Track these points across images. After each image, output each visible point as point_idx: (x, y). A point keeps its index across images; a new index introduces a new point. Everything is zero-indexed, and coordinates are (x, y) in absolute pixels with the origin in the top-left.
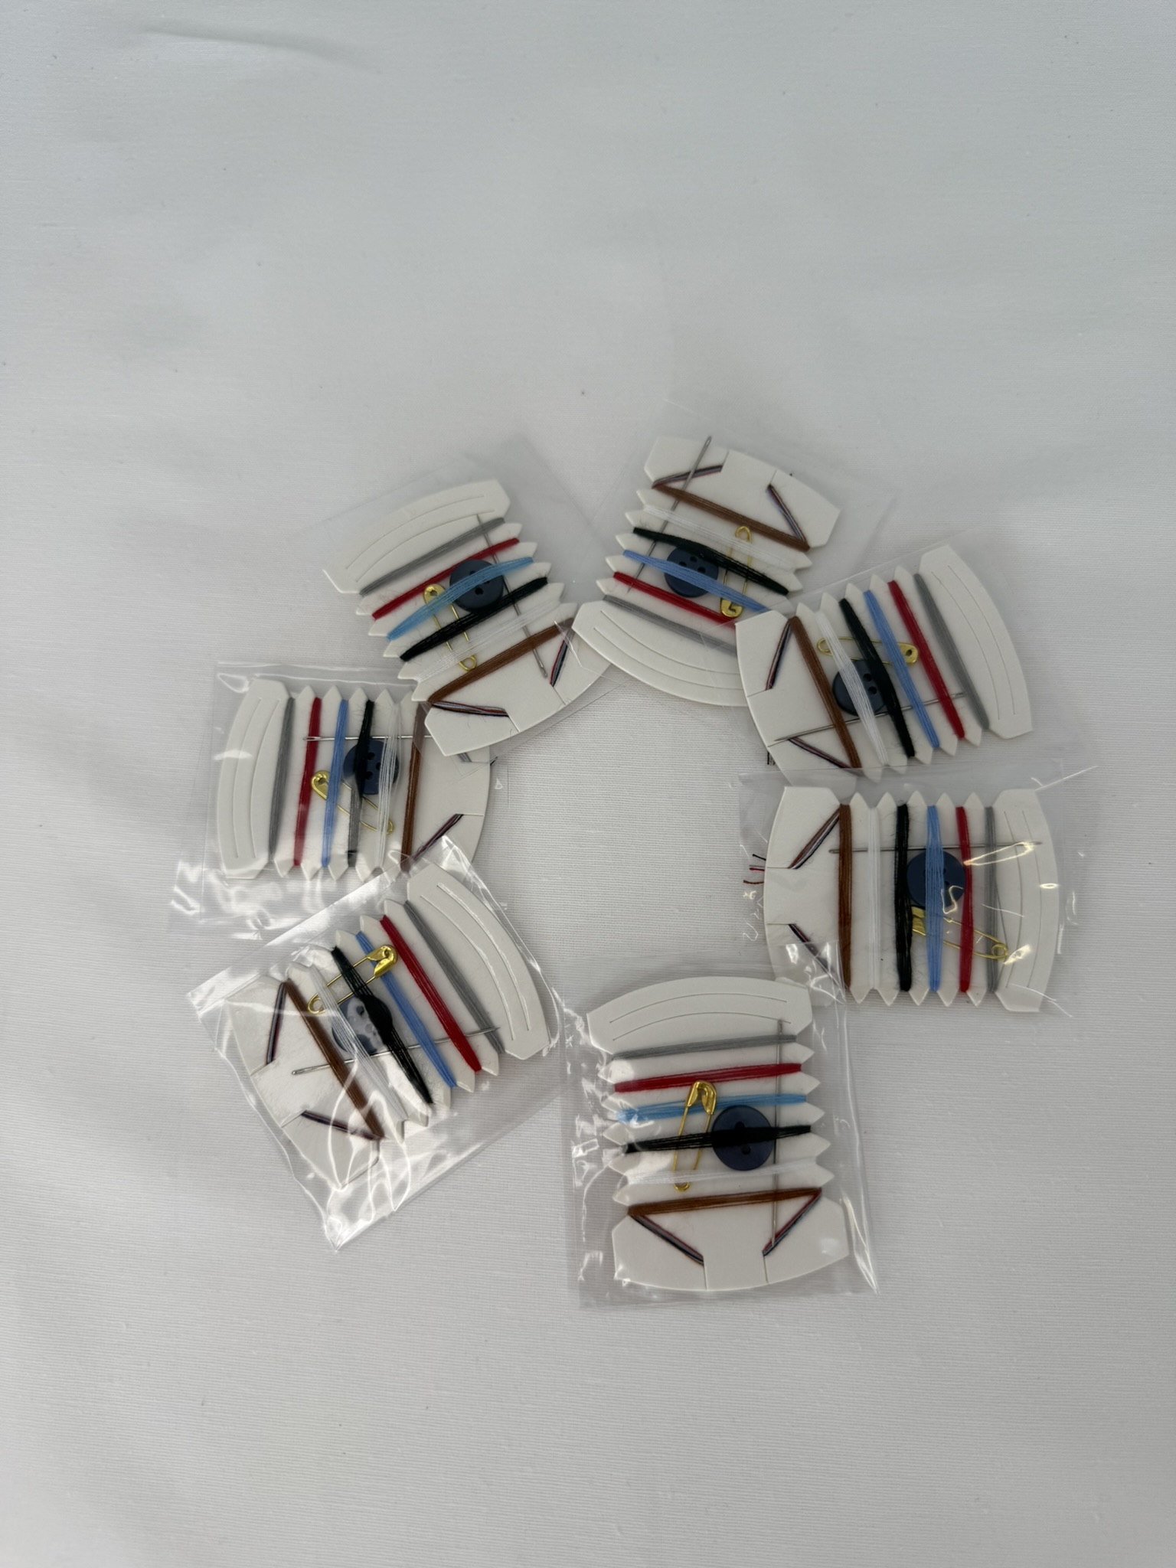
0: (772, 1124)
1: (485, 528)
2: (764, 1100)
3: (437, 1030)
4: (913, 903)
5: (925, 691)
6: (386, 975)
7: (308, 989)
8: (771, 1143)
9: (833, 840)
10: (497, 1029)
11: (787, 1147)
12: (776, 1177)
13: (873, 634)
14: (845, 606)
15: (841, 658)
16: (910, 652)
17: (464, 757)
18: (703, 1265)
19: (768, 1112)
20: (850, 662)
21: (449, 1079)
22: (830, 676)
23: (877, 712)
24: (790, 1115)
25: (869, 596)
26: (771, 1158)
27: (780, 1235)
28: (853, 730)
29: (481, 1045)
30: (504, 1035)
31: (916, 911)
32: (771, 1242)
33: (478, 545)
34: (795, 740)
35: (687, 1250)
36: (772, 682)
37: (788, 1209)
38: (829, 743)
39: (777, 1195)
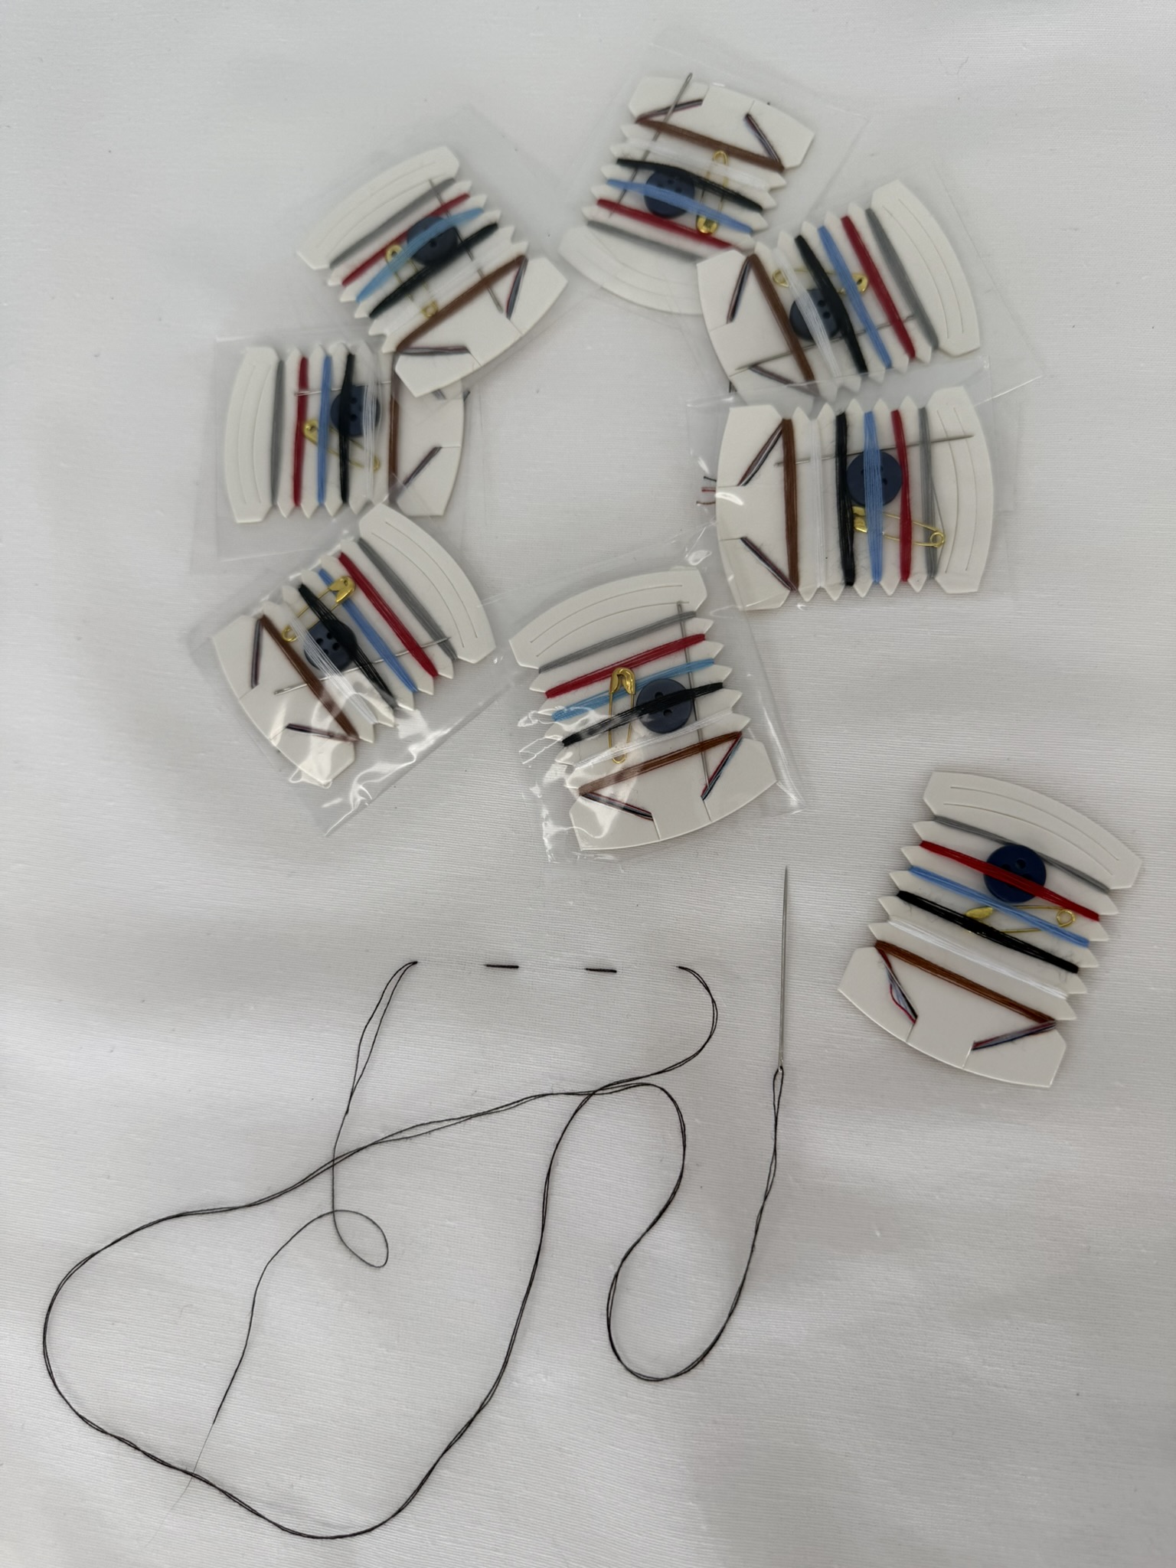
0: (687, 687)
1: (437, 190)
2: (677, 671)
3: (396, 644)
4: (853, 503)
5: (877, 314)
6: (347, 602)
7: (280, 620)
8: (689, 703)
9: (778, 454)
10: (449, 638)
11: (705, 705)
12: (699, 732)
13: (827, 265)
14: (801, 242)
15: (796, 287)
16: (860, 281)
17: (438, 394)
18: (652, 820)
19: (684, 681)
20: (806, 292)
21: (409, 683)
22: (787, 305)
23: (832, 335)
24: (701, 678)
25: (824, 233)
26: (692, 717)
27: (713, 779)
28: (811, 356)
29: (437, 655)
30: (456, 643)
31: (857, 510)
32: (707, 787)
33: (433, 205)
34: (755, 367)
35: (638, 811)
36: (733, 313)
37: (716, 755)
38: (787, 367)
39: (702, 747)
